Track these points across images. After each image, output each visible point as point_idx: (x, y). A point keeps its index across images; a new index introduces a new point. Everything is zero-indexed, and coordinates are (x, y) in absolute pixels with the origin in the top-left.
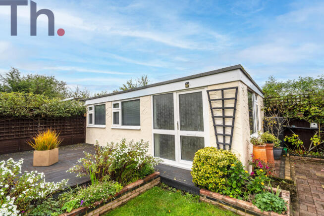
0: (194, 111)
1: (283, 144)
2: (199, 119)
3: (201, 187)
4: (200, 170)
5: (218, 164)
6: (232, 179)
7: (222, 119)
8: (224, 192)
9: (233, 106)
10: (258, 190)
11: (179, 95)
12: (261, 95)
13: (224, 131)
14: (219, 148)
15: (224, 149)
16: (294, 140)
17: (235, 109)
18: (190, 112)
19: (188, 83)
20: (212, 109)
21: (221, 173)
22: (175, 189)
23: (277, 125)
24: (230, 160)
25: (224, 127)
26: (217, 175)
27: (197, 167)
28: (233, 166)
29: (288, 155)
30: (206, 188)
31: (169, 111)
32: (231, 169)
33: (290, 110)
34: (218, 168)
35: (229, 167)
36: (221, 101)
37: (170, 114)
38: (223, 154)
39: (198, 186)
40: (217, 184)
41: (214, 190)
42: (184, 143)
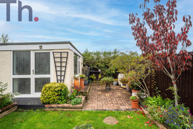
0: (45, 63)
1: (89, 79)
2: (48, 67)
3: (46, 104)
4: (45, 95)
5: (55, 90)
6: (62, 96)
7: (60, 67)
8: (58, 103)
9: (65, 61)
10: (73, 97)
11: (35, 53)
12: (82, 57)
13: (61, 74)
14: (58, 82)
15: (61, 82)
16: (93, 77)
17: (66, 62)
18: (42, 64)
19: (42, 46)
20: (55, 62)
21: (56, 94)
22: (29, 110)
23: (87, 71)
24: (62, 87)
25: (61, 71)
26: (55, 95)
27: (44, 93)
28: (63, 90)
29: (91, 83)
30: (49, 103)
31: (27, 63)
32: (62, 91)
33: (92, 64)
34: (55, 91)
35: (61, 91)
36: (60, 58)
37: (27, 64)
38: (58, 85)
39: (44, 104)
40: (54, 100)
41: (53, 103)
42: (37, 82)
